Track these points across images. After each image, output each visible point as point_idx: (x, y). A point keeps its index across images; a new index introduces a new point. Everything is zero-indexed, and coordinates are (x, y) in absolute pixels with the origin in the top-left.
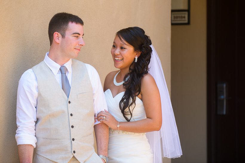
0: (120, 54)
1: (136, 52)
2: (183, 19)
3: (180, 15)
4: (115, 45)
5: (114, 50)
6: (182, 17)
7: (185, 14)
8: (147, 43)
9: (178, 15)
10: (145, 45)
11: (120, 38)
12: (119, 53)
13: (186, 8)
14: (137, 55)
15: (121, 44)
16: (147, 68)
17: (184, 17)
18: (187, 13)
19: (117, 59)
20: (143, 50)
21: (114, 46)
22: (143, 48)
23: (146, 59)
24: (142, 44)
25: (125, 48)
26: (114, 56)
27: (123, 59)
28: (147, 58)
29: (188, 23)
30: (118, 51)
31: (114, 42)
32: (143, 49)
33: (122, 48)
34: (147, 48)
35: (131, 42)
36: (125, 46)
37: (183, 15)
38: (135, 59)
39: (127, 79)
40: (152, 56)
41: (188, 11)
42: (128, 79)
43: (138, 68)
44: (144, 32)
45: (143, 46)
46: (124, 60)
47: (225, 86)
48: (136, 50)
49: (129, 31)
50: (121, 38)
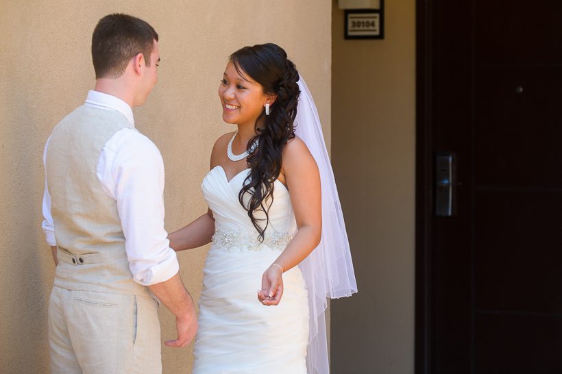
0: (236, 97)
1: (266, 95)
2: (371, 28)
3: (365, 20)
4: (227, 80)
5: (224, 89)
6: (368, 24)
7: (375, 17)
8: (289, 78)
9: (361, 20)
10: (285, 82)
11: (236, 66)
12: (232, 97)
13: (376, 6)
14: (269, 101)
15: (238, 79)
16: (292, 127)
17: (373, 24)
18: (377, 15)
19: (229, 107)
20: (280, 93)
21: (225, 82)
22: (281, 88)
23: (288, 109)
24: (280, 80)
25: (245, 88)
26: (225, 101)
27: (239, 107)
28: (290, 107)
29: (381, 36)
30: (231, 92)
31: (225, 74)
32: (280, 90)
33: (239, 87)
34: (289, 88)
35: (256, 76)
36: (245, 84)
37: (370, 20)
38: (264, 108)
39: (253, 148)
40: (299, 102)
41: (381, 11)
42: (256, 148)
43: (272, 127)
44: (285, 55)
45: (281, 83)
46: (243, 110)
47: (450, 159)
48: (266, 91)
49: (255, 53)
50: (239, 66)
